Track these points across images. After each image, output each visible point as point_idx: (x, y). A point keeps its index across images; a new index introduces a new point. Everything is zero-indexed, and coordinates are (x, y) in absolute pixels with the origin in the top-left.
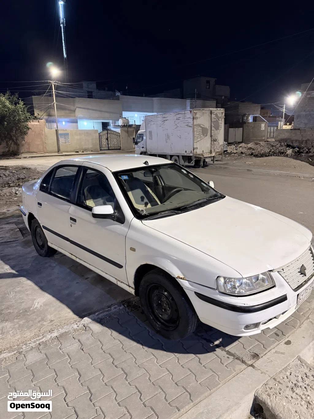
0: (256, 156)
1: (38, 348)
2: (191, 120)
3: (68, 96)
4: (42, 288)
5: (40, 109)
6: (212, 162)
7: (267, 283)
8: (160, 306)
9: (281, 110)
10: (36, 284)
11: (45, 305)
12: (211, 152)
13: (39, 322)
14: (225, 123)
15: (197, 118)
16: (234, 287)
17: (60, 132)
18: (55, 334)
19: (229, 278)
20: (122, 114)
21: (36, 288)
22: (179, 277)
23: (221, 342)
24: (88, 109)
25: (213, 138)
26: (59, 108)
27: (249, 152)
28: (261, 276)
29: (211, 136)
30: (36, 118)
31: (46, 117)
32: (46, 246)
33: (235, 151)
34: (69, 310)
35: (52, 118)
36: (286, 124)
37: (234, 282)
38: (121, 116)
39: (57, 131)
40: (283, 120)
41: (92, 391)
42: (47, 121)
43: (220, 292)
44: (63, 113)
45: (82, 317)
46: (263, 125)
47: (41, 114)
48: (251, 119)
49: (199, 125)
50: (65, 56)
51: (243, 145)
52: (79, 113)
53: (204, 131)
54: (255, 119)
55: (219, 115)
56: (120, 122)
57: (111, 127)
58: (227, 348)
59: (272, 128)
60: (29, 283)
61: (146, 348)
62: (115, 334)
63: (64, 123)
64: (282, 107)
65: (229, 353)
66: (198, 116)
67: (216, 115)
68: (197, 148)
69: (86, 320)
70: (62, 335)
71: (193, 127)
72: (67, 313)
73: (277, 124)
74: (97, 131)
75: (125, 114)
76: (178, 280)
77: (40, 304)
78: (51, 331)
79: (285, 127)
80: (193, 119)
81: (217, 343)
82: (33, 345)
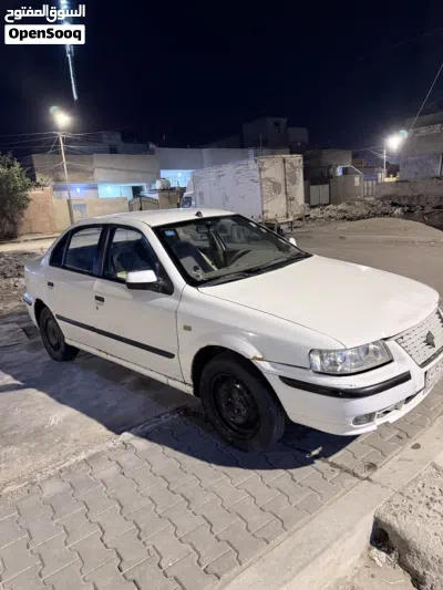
0: (350, 219)
1: (59, 475)
2: (257, 173)
3: (83, 153)
4: (60, 401)
5: (44, 172)
6: (289, 231)
7: (380, 357)
8: (230, 405)
9: (380, 156)
10: (51, 395)
11: (65, 420)
12: (287, 216)
13: (58, 443)
14: (305, 179)
15: (265, 169)
16: (335, 364)
17: (73, 203)
18: (83, 456)
19: (328, 351)
20: (159, 174)
21: (52, 400)
22: (255, 358)
23: (321, 452)
24: (112, 169)
25: (290, 196)
26: (71, 169)
27: (341, 215)
28: (372, 347)
29: (286, 194)
30: (38, 185)
31: (53, 183)
32: (62, 345)
33: (321, 216)
34: (100, 426)
35: (60, 184)
36: (388, 176)
37: (334, 357)
38: (158, 177)
39: (69, 201)
40: (385, 170)
41: (141, 526)
42: (55, 189)
43: (316, 372)
44: (76, 175)
45: (119, 433)
46: (357, 179)
47: (45, 179)
48: (339, 172)
49: (269, 179)
50: (75, 97)
51: (331, 206)
52: (99, 174)
53: (276, 187)
54: (345, 171)
55: (296, 164)
56: (158, 185)
57: (145, 193)
58: (330, 459)
59: (370, 182)
60: (41, 395)
61: (214, 466)
62: (168, 450)
63: (78, 190)
64: (382, 153)
65: (333, 464)
66: (265, 166)
67: (292, 164)
68: (267, 211)
69: (126, 436)
70: (92, 458)
71: (261, 181)
72: (98, 429)
73: (377, 176)
74: (125, 198)
75: (165, 174)
76: (255, 362)
77: (58, 420)
78: (76, 454)
79: (387, 180)
80: (260, 170)
81: (315, 452)
82: (52, 472)
